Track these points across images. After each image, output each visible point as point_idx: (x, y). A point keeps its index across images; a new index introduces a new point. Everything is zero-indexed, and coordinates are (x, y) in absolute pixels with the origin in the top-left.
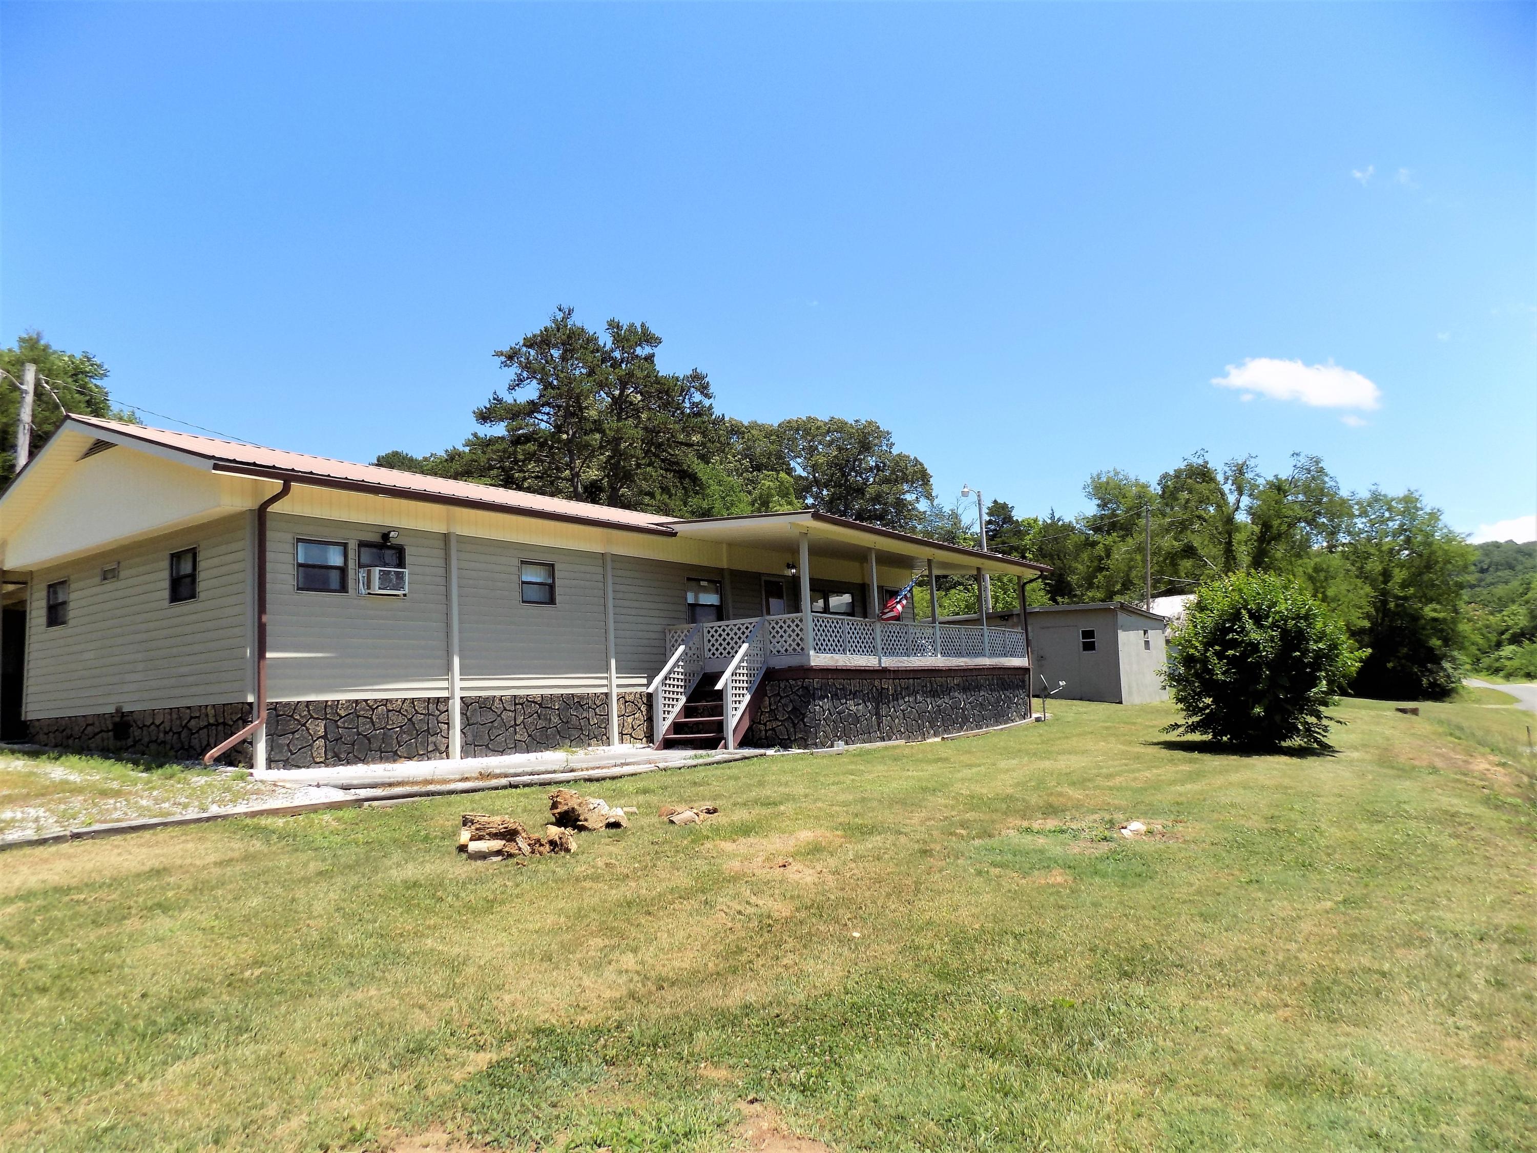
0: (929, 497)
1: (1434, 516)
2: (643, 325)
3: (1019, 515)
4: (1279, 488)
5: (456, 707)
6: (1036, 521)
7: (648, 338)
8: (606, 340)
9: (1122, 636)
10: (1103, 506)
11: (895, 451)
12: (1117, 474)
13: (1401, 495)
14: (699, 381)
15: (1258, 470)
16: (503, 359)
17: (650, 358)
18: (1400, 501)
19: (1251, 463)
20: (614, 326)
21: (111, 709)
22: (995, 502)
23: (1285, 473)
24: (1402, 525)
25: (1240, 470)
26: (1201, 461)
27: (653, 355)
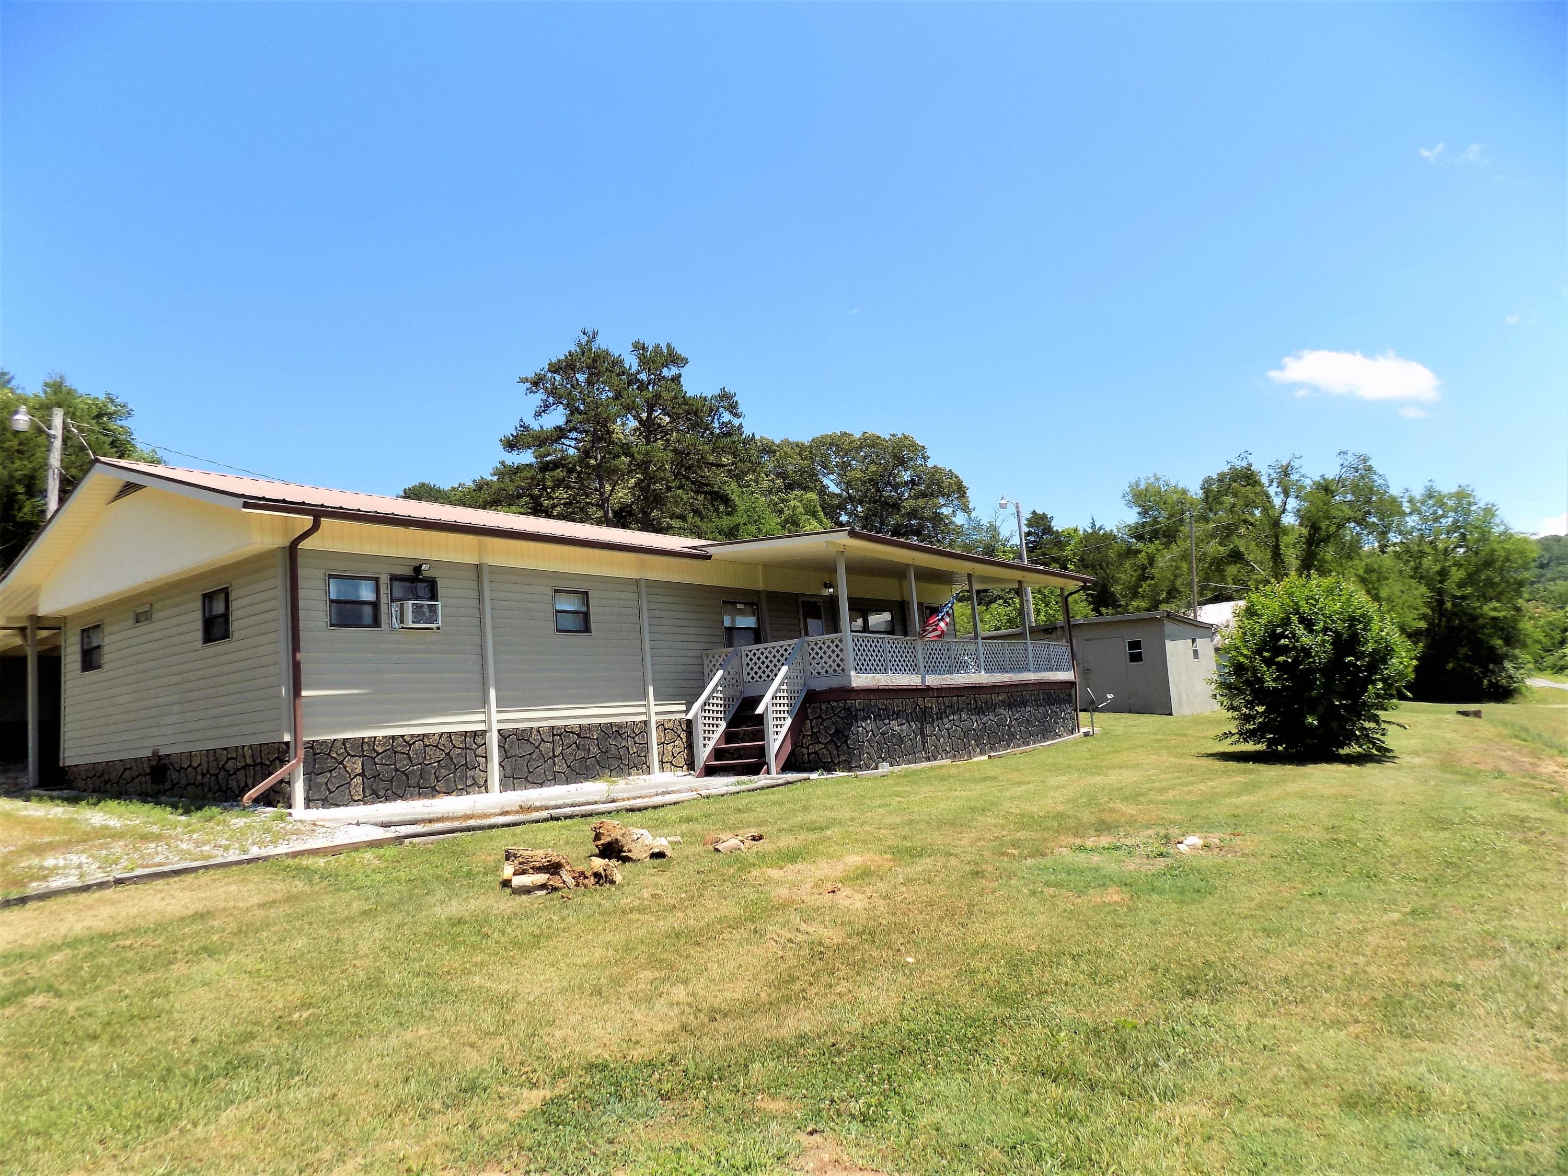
0: (966, 509)
1: (1489, 511)
2: (668, 346)
3: (1058, 525)
4: (1326, 488)
5: (494, 740)
6: (1076, 530)
7: (674, 359)
8: (631, 362)
9: (1170, 645)
10: (1144, 513)
11: (930, 464)
12: (1158, 479)
14: (727, 401)
15: (1303, 471)
16: (528, 385)
17: (676, 379)
18: (1451, 497)
19: (1296, 464)
20: (639, 347)
21: (147, 753)
22: (1034, 513)
23: (1332, 473)
24: (1455, 522)
25: (1286, 471)
26: (1244, 464)
27: (680, 376)
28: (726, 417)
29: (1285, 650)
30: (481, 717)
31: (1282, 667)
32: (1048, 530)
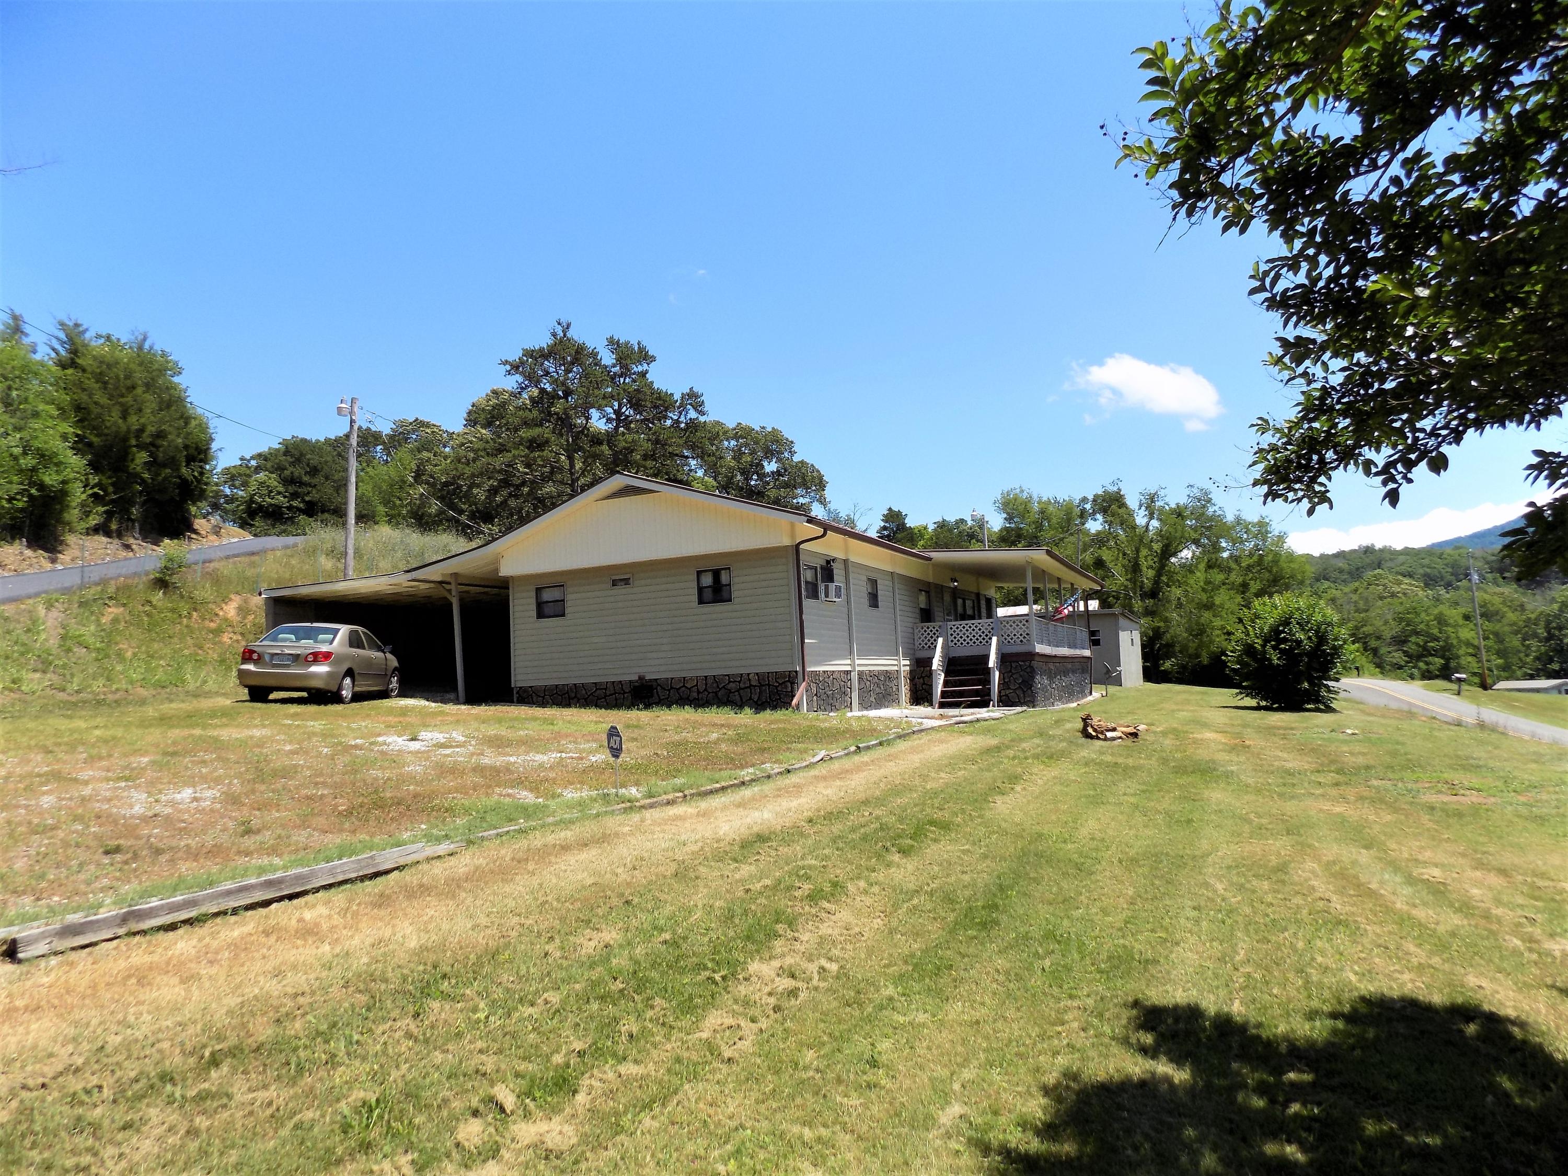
0: (823, 502)
1: (1281, 538)
2: (639, 343)
3: (910, 522)
4: (1179, 513)
5: (855, 676)
6: (926, 528)
7: (645, 356)
8: (608, 358)
9: (1121, 633)
10: (1009, 519)
11: (796, 459)
12: (1022, 491)
13: (1256, 520)
14: (693, 399)
15: (1167, 499)
16: (508, 367)
17: (643, 374)
18: (1254, 525)
19: (1162, 493)
20: (614, 344)
21: (635, 678)
22: (890, 509)
23: (1183, 500)
24: (1256, 545)
25: (1152, 498)
27: (647, 372)
28: (692, 414)
29: (1285, 640)
30: (849, 662)
31: (1282, 652)
32: (902, 527)
